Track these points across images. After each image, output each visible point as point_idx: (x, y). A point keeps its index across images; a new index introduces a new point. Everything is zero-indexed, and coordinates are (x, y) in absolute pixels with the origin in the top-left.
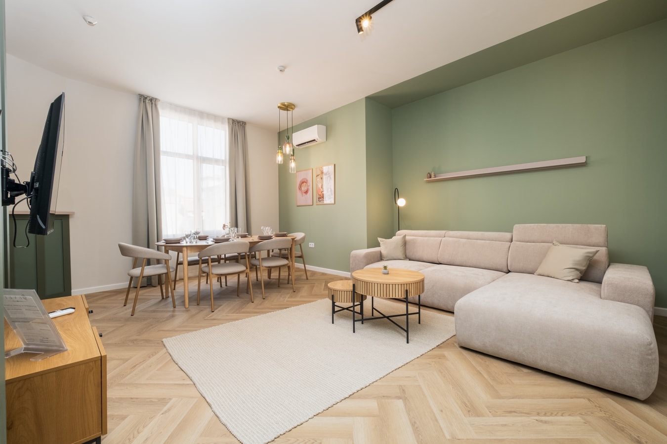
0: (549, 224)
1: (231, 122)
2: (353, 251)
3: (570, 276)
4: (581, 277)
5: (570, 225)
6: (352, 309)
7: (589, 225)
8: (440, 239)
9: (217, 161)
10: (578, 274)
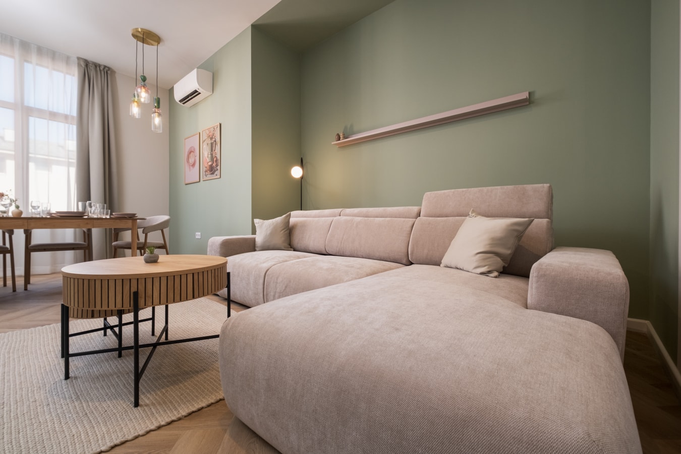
0: (470, 189)
1: (83, 64)
2: (213, 238)
3: (485, 266)
4: (504, 267)
5: (499, 187)
6: (117, 329)
7: (525, 185)
8: (331, 218)
9: (53, 116)
10: (499, 263)
